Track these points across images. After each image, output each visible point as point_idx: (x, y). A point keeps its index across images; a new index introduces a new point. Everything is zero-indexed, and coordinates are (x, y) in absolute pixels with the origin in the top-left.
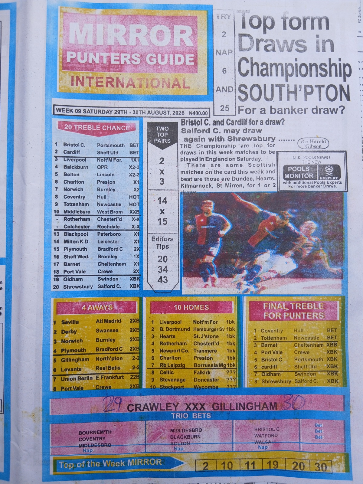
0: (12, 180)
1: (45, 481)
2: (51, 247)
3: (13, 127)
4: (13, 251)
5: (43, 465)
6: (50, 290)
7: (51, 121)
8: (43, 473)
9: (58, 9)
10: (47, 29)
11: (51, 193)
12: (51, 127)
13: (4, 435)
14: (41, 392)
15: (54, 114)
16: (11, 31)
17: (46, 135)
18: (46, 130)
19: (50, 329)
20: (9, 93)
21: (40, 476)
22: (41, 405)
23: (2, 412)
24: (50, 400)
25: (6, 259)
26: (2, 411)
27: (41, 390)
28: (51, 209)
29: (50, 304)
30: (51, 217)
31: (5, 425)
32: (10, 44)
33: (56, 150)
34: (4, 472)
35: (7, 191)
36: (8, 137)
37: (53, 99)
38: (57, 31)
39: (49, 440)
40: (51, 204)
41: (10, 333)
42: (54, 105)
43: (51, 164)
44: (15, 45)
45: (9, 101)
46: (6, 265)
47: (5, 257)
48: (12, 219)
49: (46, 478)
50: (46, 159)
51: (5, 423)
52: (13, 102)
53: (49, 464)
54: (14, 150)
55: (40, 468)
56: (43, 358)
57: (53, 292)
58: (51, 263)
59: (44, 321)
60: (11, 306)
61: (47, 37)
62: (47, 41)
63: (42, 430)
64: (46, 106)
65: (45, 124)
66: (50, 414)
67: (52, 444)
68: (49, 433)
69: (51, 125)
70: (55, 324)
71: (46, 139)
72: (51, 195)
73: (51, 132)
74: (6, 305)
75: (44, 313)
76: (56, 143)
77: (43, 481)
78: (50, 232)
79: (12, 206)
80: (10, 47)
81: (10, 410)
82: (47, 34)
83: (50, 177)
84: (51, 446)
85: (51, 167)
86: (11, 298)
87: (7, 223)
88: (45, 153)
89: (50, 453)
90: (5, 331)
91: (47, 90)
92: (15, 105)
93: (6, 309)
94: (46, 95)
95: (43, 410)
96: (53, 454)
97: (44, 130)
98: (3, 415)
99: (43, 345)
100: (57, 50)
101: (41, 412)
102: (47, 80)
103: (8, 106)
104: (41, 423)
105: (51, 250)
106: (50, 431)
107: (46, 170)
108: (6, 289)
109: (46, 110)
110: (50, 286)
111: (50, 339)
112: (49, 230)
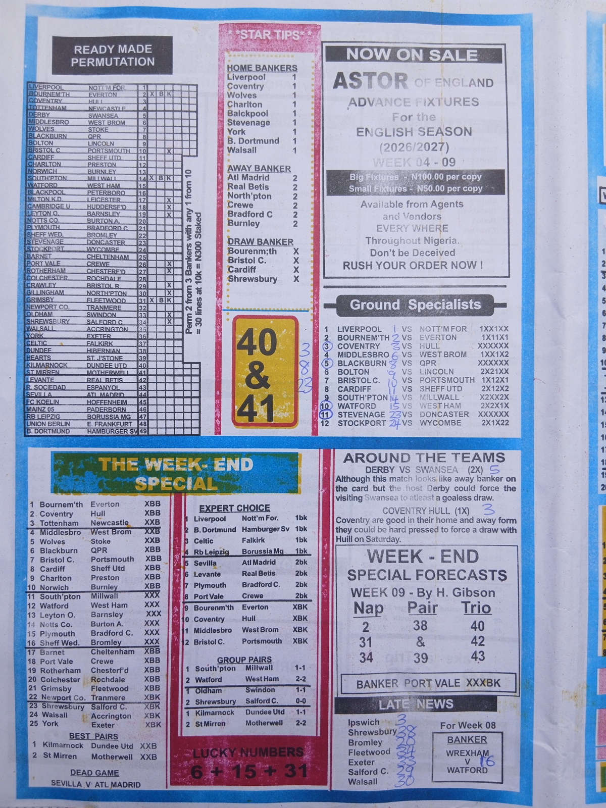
0: (533, 310)
1: (590, 803)
2: (597, 421)
3: (534, 222)
4: (535, 427)
5: (586, 776)
6: (597, 492)
7: (596, 213)
8: (586, 791)
9: (601, 29)
10: (588, 61)
11: (597, 331)
12: (597, 224)
13: (519, 731)
14: (586, 658)
15: (601, 203)
16: (522, 61)
17: (590, 237)
18: (590, 229)
19: (597, 556)
20: (523, 164)
21: (582, 794)
22: (585, 679)
23: (517, 694)
24: (599, 670)
25: (522, 439)
26: (516, 692)
27: (586, 654)
28: (596, 358)
29: (597, 515)
30: (597, 371)
31: (522, 715)
32: (522, 83)
33: (604, 261)
34: (521, 792)
35: (523, 328)
36: (523, 239)
37: (598, 177)
38: (602, 65)
39: (595, 735)
40: (596, 351)
41: (533, 562)
42: (601, 188)
43: (597, 284)
44: (531, 85)
45: (523, 178)
46: (522, 450)
47: (520, 436)
48: (533, 374)
49: (593, 798)
50: (590, 276)
51: (522, 711)
52: (533, 180)
53: (594, 775)
54: (536, 261)
55: (582, 782)
56: (589, 603)
57: (601, 495)
58: (597, 447)
59: (590, 542)
60: (533, 518)
61: (588, 74)
62: (588, 82)
63: (585, 720)
64: (590, 189)
65: (589, 219)
66: (598, 694)
67: (599, 741)
68: (595, 723)
69: (597, 220)
70: (604, 547)
71: (590, 242)
72: (596, 335)
73: (597, 232)
74: (523, 516)
75: (590, 529)
76: (604, 250)
77: (587, 803)
78: (596, 396)
79: (533, 352)
80: (522, 87)
81: (533, 691)
82: (588, 68)
83: (596, 306)
84: (597, 744)
85: (597, 290)
86: (533, 505)
87: (524, 381)
88: (589, 266)
89: (596, 757)
90: (522, 559)
91: (590, 162)
92: (536, 185)
93: (522, 522)
94: (590, 170)
95: (588, 687)
96: (601, 759)
97: (587, 228)
98: (519, 699)
99: (590, 582)
100: (602, 97)
101: (585, 691)
102: (589, 146)
103: (523, 187)
104: (585, 709)
105: (597, 426)
106: (597, 721)
107: (590, 294)
108: (523, 489)
109: (589, 195)
110: (597, 486)
111: (598, 572)
112: (593, 393)
